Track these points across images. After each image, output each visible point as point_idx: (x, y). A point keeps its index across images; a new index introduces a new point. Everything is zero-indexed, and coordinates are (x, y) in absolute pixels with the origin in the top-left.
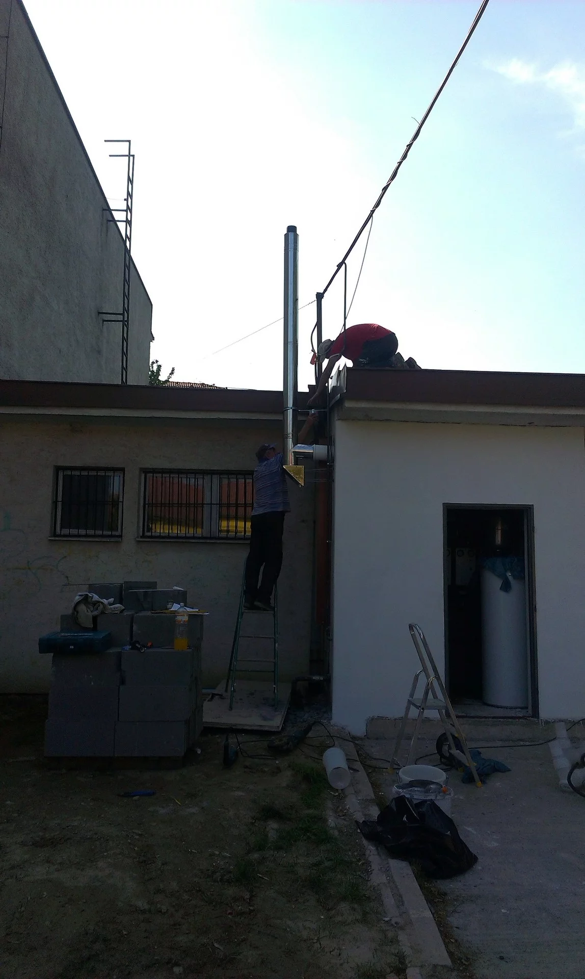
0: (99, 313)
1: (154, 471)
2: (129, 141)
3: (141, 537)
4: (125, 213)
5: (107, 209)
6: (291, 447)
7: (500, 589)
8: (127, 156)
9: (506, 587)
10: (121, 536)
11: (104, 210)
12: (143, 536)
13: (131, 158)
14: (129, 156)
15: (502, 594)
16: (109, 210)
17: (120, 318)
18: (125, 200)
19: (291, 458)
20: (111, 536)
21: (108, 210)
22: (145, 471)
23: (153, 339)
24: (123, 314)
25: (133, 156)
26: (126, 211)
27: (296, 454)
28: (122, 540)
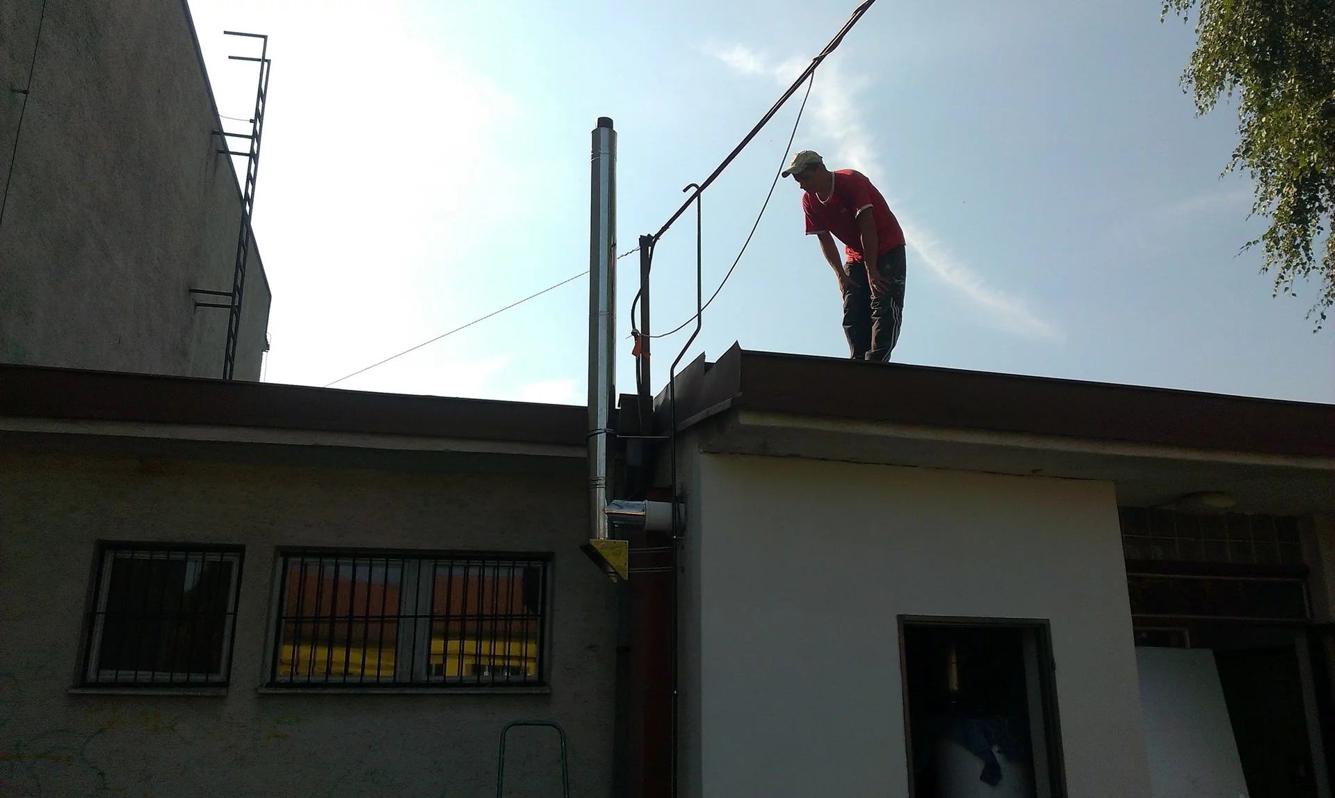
0: (192, 291)
1: (304, 552)
2: (265, 37)
3: (268, 685)
6: (602, 504)
7: (982, 778)
8: (259, 60)
9: (992, 775)
10: (225, 684)
11: (214, 133)
12: (273, 684)
13: (266, 64)
14: (263, 60)
15: (984, 788)
16: (222, 135)
17: (227, 301)
18: (251, 121)
19: (602, 525)
20: (205, 684)
21: (217, 134)
22: (286, 553)
23: (267, 347)
24: (233, 295)
25: (269, 61)
26: (251, 138)
27: (612, 517)
28: (227, 691)
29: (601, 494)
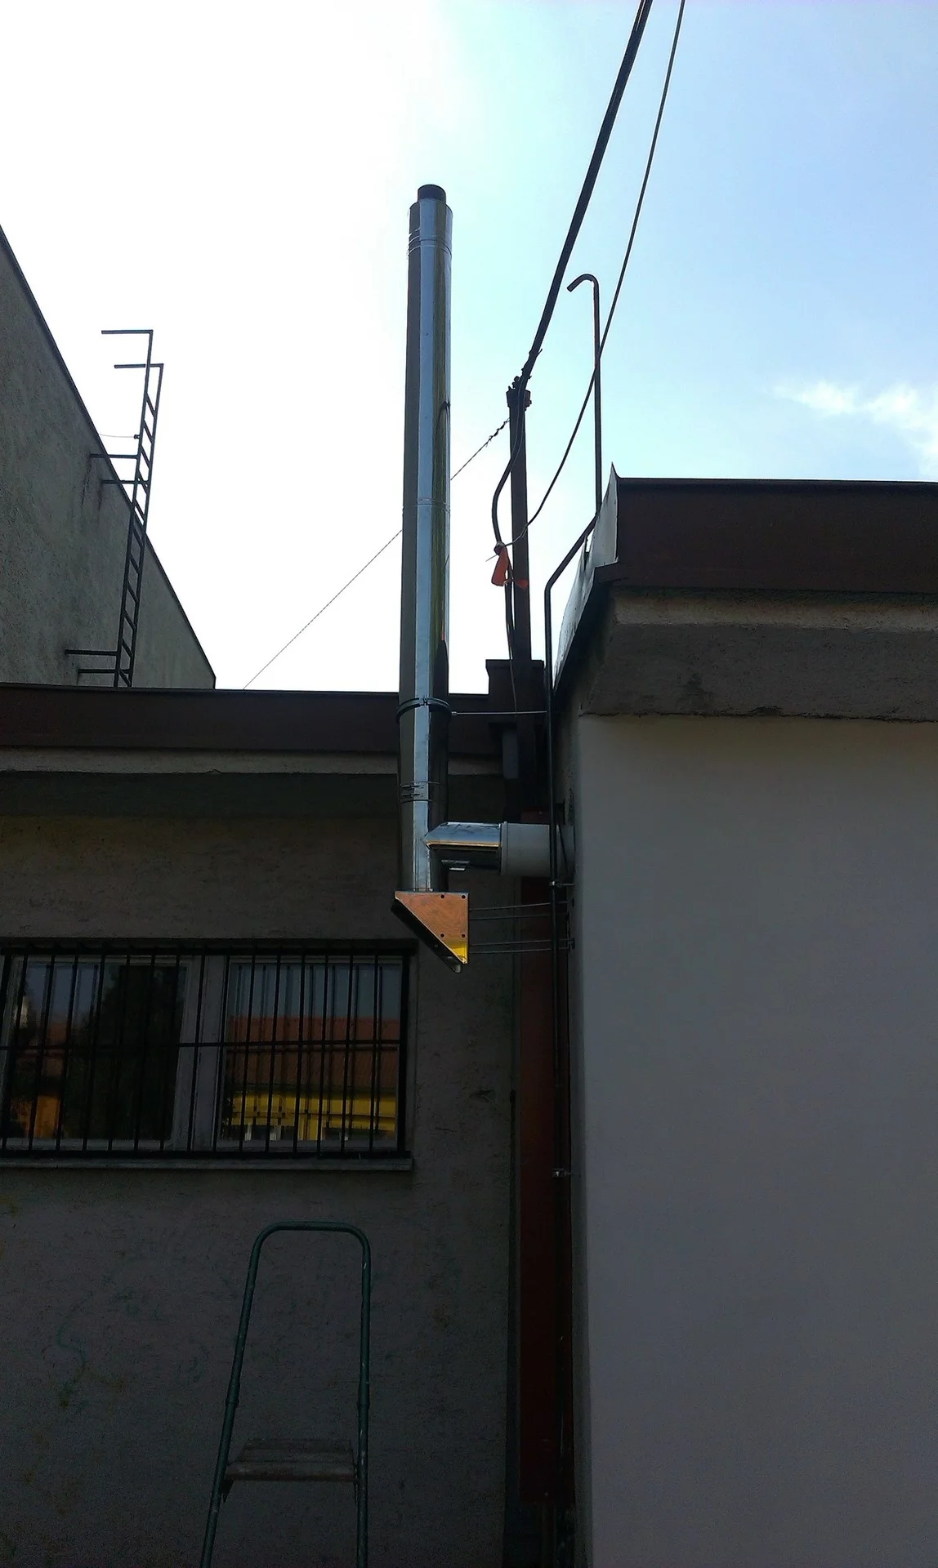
0: (68, 652)
1: (32, 947)
2: (150, 332)
4: (135, 460)
5: (98, 455)
6: (422, 829)
8: (144, 366)
11: (92, 456)
14: (149, 365)
16: (106, 457)
17: (112, 661)
18: (136, 437)
19: (422, 866)
21: (101, 456)
22: (14, 947)
24: (118, 654)
25: (161, 366)
26: (137, 457)
27: (438, 852)
29: (420, 812)
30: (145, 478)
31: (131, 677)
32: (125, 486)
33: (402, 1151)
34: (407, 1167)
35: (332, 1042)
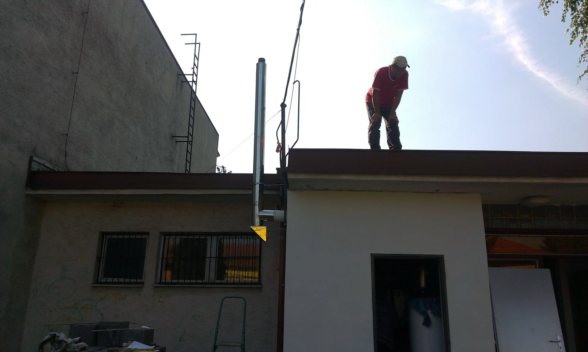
0: (173, 137)
1: (170, 234)
2: (196, 34)
3: (159, 283)
4: (192, 76)
5: (181, 74)
6: (257, 212)
7: (423, 324)
8: (194, 44)
9: (427, 323)
10: (143, 283)
11: (179, 75)
12: (160, 283)
13: (198, 45)
14: (196, 44)
15: (425, 328)
16: (184, 75)
17: (186, 139)
18: (192, 68)
19: (257, 220)
20: (137, 283)
21: (181, 75)
22: (166, 234)
23: (219, 155)
24: (188, 137)
25: (199, 43)
26: (193, 75)
27: (261, 217)
28: (143, 285)
29: (257, 208)
30: (195, 80)
31: (192, 143)
32: (190, 83)
33: (259, 283)
34: (260, 287)
35: (249, 257)
